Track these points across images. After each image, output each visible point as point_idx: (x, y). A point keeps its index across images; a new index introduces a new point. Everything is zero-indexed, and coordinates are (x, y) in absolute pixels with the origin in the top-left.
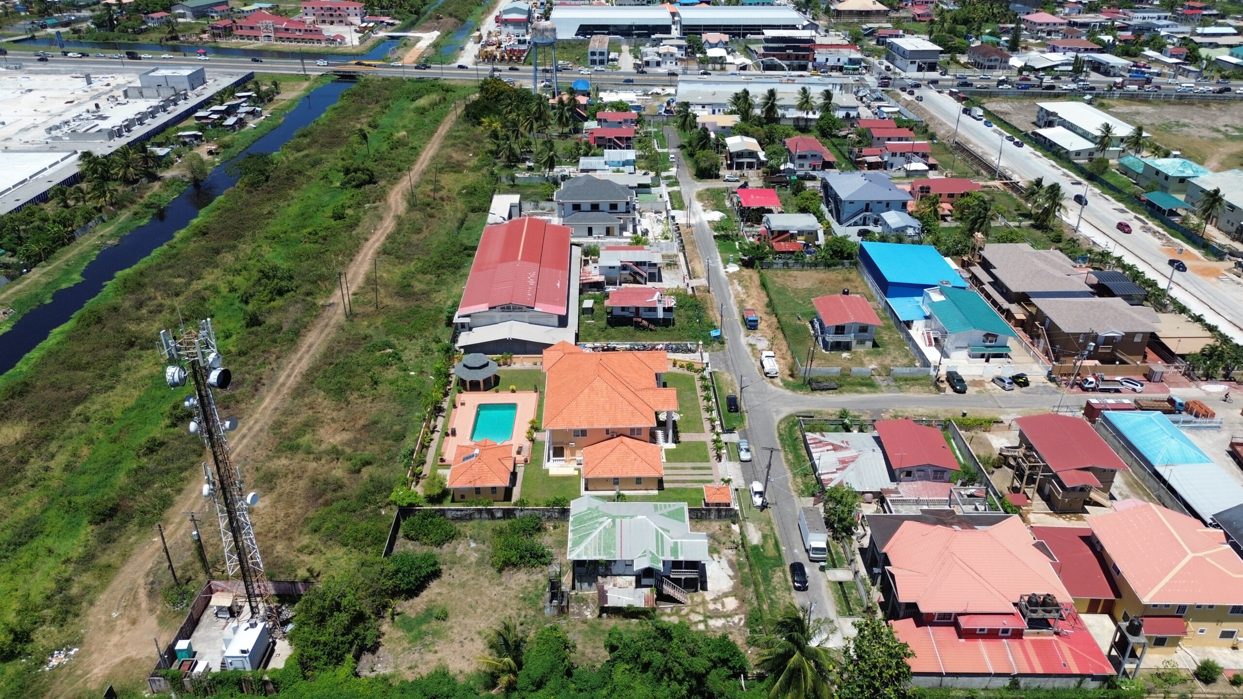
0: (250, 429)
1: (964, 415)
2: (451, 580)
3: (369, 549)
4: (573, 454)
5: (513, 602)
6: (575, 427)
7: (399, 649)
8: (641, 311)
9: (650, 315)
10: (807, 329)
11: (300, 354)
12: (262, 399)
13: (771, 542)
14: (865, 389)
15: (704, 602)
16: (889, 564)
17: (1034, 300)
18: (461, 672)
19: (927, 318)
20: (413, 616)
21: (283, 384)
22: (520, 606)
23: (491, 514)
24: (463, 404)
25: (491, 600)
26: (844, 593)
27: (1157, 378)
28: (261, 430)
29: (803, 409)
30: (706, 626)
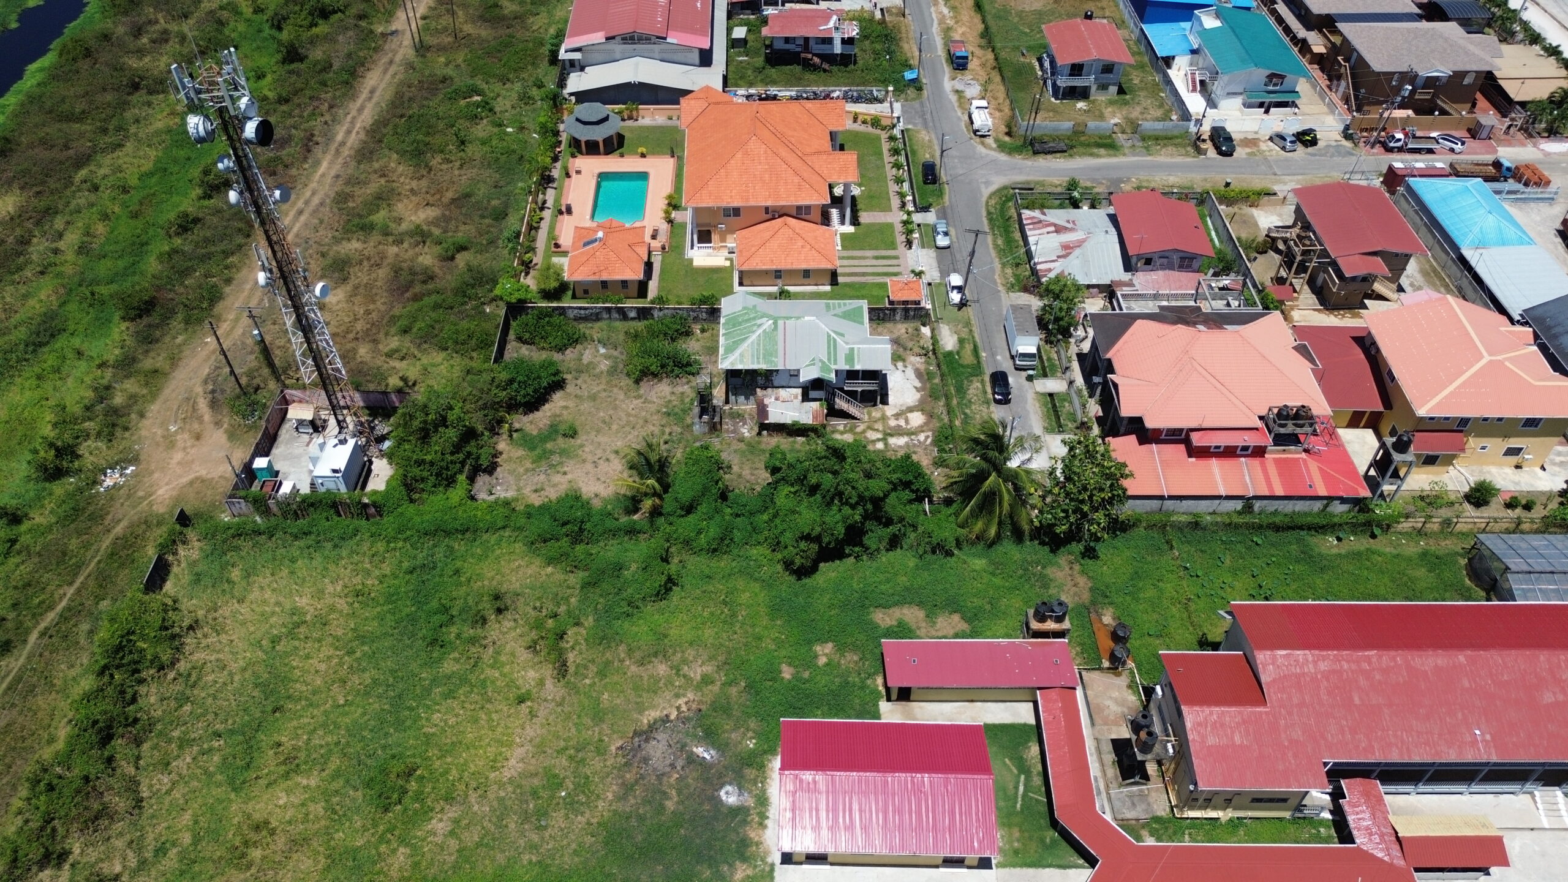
0: (307, 203)
1: (1228, 185)
2: (579, 392)
3: (474, 354)
4: (723, 240)
5: (655, 417)
6: (724, 205)
7: (521, 470)
8: (812, 43)
9: (823, 49)
10: (1033, 68)
11: (359, 102)
12: (317, 163)
13: (969, 347)
14: (1102, 151)
15: (884, 418)
16: (1113, 372)
17: (1341, 26)
18: (596, 495)
19: (1194, 52)
20: (535, 433)
21: (343, 144)
22: (664, 422)
23: (623, 313)
24: (578, 172)
25: (628, 415)
26: (1054, 406)
27: (1484, 135)
28: (322, 204)
29: (1020, 178)
30: (886, 444)
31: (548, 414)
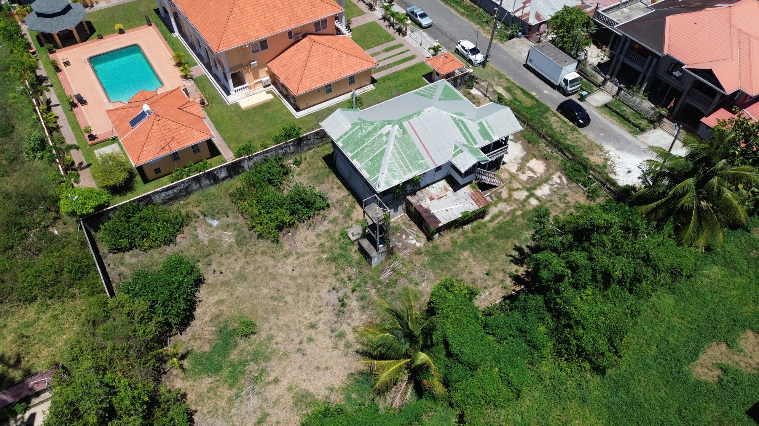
2: (221, 278)
5: (321, 268)
6: (254, 40)
13: (518, 93)
15: (513, 177)
16: (683, 65)
22: (334, 270)
25: (292, 278)
26: (617, 113)
30: (537, 198)
31: (207, 318)
